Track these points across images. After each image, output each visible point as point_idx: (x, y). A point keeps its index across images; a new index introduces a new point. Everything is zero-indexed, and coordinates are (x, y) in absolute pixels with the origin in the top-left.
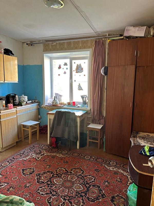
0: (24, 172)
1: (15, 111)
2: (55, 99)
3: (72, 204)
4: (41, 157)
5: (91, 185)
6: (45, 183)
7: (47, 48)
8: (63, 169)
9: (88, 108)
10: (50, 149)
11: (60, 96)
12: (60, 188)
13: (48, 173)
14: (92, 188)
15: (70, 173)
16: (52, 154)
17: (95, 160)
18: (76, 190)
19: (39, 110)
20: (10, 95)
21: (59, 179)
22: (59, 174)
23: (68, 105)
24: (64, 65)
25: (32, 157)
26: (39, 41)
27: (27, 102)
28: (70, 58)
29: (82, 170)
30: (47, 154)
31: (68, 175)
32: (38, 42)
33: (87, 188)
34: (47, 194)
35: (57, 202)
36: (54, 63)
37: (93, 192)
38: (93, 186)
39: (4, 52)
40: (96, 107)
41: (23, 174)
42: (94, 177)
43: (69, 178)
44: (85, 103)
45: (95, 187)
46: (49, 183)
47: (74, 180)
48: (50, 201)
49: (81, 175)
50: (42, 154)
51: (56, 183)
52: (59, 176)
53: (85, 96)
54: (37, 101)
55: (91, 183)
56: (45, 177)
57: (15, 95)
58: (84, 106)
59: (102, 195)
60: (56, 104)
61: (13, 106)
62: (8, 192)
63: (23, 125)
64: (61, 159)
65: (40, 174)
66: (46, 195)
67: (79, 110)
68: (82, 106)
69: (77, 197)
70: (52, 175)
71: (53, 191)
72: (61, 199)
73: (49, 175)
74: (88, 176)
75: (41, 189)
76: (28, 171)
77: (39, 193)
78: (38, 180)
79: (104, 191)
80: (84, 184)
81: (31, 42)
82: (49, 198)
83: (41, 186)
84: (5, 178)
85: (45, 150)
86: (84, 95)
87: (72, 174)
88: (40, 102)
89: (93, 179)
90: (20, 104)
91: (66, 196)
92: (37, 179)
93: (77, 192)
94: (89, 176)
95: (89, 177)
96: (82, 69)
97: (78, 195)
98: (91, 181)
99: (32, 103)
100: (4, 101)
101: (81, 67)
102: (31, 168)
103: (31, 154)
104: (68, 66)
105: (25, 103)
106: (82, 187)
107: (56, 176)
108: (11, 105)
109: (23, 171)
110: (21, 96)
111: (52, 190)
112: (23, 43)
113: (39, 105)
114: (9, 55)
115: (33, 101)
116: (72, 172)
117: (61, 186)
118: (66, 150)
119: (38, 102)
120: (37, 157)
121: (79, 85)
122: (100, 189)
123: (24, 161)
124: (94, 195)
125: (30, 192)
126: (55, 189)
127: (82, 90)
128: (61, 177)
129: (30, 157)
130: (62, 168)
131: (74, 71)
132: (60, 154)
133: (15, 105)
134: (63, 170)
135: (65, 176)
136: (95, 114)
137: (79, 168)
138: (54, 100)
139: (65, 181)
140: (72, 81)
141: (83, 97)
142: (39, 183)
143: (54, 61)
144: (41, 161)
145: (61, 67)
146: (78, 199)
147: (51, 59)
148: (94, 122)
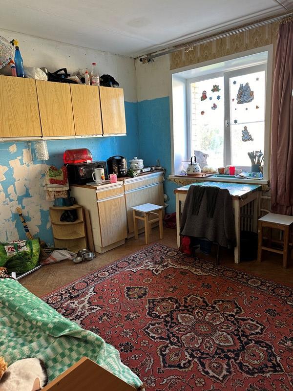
0: (130, 293)
1: (120, 186)
2: (192, 163)
3: (205, 368)
4: (161, 269)
5: (251, 340)
6: (161, 318)
7: (178, 62)
8: (199, 298)
9: (264, 179)
10: (180, 258)
11: (204, 156)
12: (187, 333)
13: (169, 301)
14: (254, 346)
15: (211, 309)
16: (183, 267)
17: (272, 290)
18: (217, 342)
19: (164, 185)
20: (113, 158)
21: (188, 315)
22: (190, 306)
23: (220, 173)
24: (213, 90)
25: (147, 268)
26: (163, 50)
27: (142, 171)
28: (224, 73)
29: (237, 307)
30: (172, 265)
31: (207, 311)
32: (161, 52)
33: (242, 343)
34: (161, 338)
35: (176, 357)
36: (192, 90)
37: (254, 355)
38: (256, 342)
39: (100, 81)
40: (283, 177)
41: (127, 296)
42: (261, 325)
43: (207, 317)
44: (256, 168)
45: (260, 345)
46: (168, 319)
47: (218, 323)
48: (164, 353)
49: (234, 317)
50: (165, 264)
51: (180, 321)
52: (188, 309)
53: (258, 154)
54: (160, 168)
55: (253, 336)
56: (163, 307)
57: (122, 158)
58: (254, 175)
59: (274, 366)
60: (194, 173)
61: (118, 177)
62: (100, 322)
63: (136, 211)
64: (199, 278)
65: (155, 299)
66: (159, 340)
67: (242, 184)
68: (250, 175)
69: (217, 356)
70: (176, 307)
71: (174, 336)
72: (186, 353)
73: (171, 305)
74: (249, 321)
75: (153, 327)
76: (135, 292)
77: (149, 334)
78: (149, 311)
79: (278, 359)
80: (237, 335)
81: (147, 55)
82: (164, 346)
83: (153, 322)
84: (99, 298)
85: (172, 257)
86: (257, 152)
87: (215, 310)
88: (165, 170)
89: (259, 328)
90: (130, 175)
91: (195, 350)
92: (149, 308)
93: (219, 347)
94: (252, 320)
95: (251, 322)
96: (252, 94)
97: (220, 353)
98: (253, 332)
99: (151, 171)
100: (103, 170)
101: (250, 89)
102: (141, 287)
103: (146, 263)
104: (222, 93)
105: (139, 172)
106: (231, 340)
107: (183, 308)
108: (113, 176)
109: (128, 291)
110: (133, 160)
111: (172, 333)
112: (135, 59)
113: (164, 175)
114: (110, 86)
115: (154, 168)
116: (217, 307)
117: (189, 329)
118: (211, 264)
119: (162, 170)
120: (155, 269)
121: (243, 129)
122: (272, 352)
123: (132, 273)
124: (256, 362)
125: (133, 330)
126: (177, 332)
127: (252, 140)
128: (192, 312)
129: (144, 268)
130: (197, 296)
131: (233, 100)
132: (198, 270)
133: (121, 176)
134: (199, 300)
135: (201, 311)
136: (279, 192)
137: (231, 301)
138: (191, 165)
139: (199, 322)
140: (229, 124)
141: (252, 156)
142: (151, 316)
143: (192, 85)
144: (161, 277)
145: (207, 95)
146: (219, 361)
147: (187, 82)
148: (276, 209)
